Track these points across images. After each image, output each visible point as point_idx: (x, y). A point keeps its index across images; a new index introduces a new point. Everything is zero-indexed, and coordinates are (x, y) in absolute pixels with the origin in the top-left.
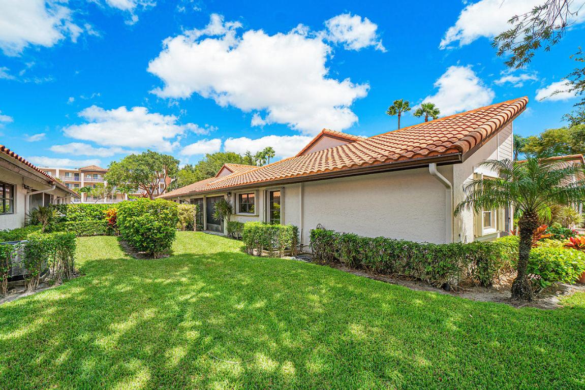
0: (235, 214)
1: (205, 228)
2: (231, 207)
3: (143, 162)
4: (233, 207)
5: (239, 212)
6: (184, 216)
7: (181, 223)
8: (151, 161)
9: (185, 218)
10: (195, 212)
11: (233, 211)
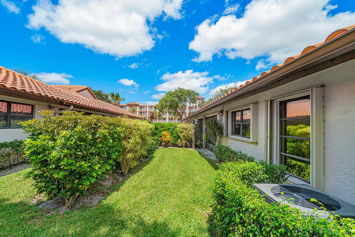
0: (227, 136)
1: (204, 146)
2: (222, 128)
3: (175, 96)
4: (225, 128)
5: (232, 134)
6: (183, 134)
7: (181, 140)
8: (180, 94)
9: (184, 136)
10: (194, 131)
11: (225, 133)
